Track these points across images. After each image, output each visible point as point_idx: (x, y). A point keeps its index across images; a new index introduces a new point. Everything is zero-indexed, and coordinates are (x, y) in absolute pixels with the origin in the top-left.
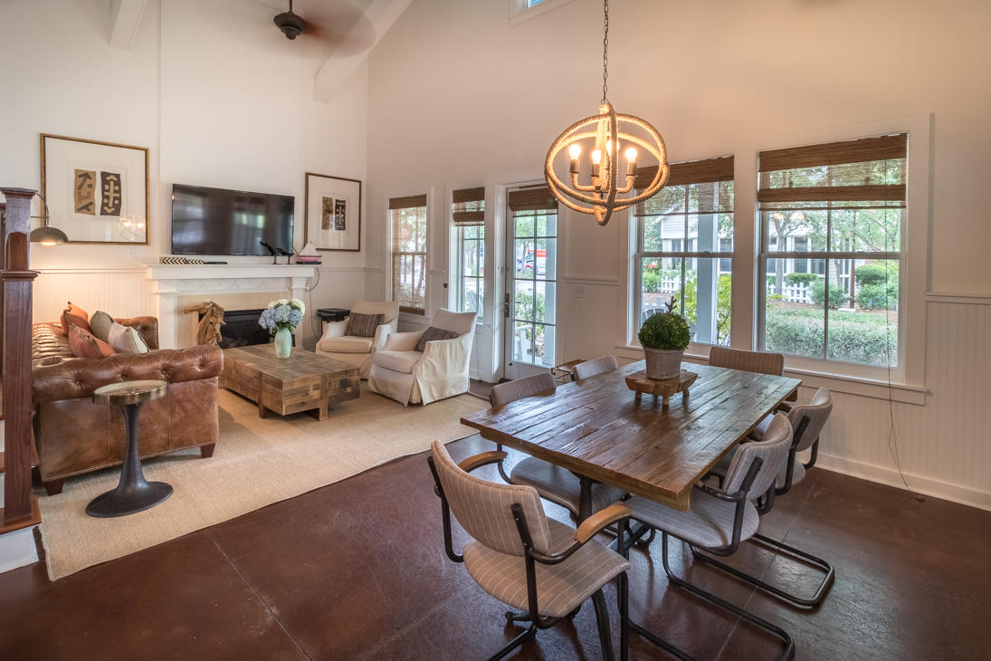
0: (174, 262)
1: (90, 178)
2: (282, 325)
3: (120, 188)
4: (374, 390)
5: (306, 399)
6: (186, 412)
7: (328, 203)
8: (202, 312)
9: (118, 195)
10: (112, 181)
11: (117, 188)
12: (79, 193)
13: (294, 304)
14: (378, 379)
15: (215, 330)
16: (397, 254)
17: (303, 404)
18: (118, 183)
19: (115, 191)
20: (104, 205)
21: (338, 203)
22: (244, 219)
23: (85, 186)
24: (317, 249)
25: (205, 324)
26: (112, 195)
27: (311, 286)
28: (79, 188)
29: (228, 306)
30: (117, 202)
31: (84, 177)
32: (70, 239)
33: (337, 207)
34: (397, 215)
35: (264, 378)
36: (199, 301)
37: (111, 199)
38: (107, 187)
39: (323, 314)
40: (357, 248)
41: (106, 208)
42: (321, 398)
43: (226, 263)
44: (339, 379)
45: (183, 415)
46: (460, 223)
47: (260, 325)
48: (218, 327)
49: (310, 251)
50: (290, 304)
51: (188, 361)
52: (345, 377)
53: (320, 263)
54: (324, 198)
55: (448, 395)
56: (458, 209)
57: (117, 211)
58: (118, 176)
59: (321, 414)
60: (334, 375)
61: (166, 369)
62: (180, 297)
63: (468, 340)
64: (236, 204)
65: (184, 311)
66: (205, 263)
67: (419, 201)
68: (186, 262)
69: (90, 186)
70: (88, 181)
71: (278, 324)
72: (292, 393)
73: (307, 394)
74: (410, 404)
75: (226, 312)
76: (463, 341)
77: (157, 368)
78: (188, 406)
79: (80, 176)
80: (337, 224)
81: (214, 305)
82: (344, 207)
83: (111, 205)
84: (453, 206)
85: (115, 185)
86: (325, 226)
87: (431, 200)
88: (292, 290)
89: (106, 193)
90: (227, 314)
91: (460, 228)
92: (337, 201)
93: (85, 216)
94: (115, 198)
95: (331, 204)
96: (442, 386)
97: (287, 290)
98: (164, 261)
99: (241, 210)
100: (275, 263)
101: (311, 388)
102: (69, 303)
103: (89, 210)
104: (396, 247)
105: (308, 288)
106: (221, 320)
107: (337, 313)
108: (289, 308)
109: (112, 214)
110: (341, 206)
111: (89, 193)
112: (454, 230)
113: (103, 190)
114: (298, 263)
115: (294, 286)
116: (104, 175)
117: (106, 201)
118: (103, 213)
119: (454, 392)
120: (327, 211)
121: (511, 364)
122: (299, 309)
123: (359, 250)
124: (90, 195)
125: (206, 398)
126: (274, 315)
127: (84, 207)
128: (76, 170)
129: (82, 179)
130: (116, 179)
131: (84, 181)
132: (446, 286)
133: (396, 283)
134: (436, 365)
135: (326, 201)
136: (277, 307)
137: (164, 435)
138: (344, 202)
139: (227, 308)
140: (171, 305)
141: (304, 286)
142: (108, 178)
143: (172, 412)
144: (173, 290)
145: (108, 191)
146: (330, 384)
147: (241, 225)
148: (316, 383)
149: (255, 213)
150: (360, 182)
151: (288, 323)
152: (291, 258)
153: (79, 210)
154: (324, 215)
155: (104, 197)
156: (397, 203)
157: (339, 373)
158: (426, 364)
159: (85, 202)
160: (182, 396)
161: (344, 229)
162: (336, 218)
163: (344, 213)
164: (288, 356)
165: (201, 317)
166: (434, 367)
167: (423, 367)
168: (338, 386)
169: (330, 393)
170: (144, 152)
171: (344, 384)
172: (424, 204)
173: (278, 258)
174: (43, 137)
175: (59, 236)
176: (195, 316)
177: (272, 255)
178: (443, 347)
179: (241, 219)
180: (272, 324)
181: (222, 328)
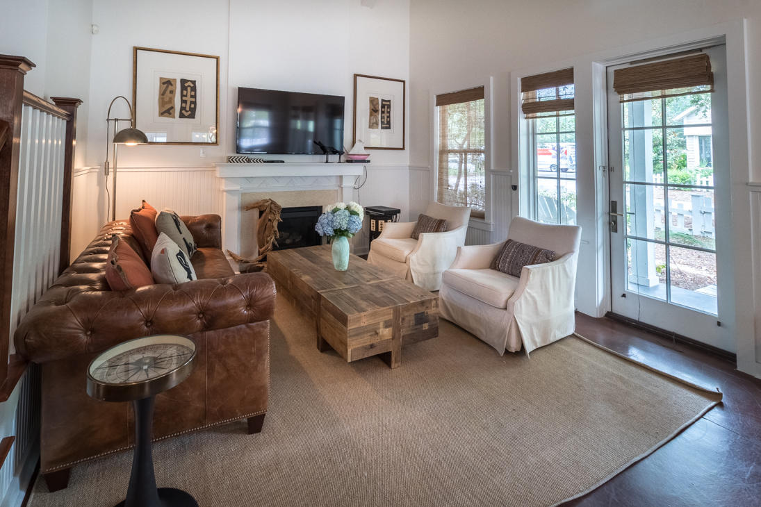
0: (238, 161)
1: (172, 85)
2: (340, 233)
3: (195, 93)
4: (445, 316)
5: (375, 340)
6: (228, 371)
7: (375, 103)
8: (262, 209)
9: (193, 100)
10: (189, 87)
11: (193, 93)
12: (163, 99)
13: (352, 208)
14: (451, 304)
15: (273, 227)
16: (444, 152)
17: (372, 346)
18: (194, 89)
19: (192, 96)
20: (182, 108)
21: (384, 103)
22: (299, 124)
23: (168, 92)
24: (365, 148)
25: (264, 220)
26: (189, 99)
27: (360, 184)
28: (163, 94)
29: (284, 203)
30: (193, 106)
31: (167, 83)
32: (149, 141)
33: (383, 106)
34: (443, 112)
35: (322, 302)
36: (260, 198)
37: (188, 103)
38: (185, 93)
39: (371, 212)
40: (402, 147)
41: (183, 112)
42: (393, 339)
43: (283, 162)
44: (412, 313)
45: (225, 374)
46: (530, 115)
47: (317, 232)
48: (275, 224)
49: (358, 150)
50: (348, 208)
51: (231, 300)
52: (421, 310)
53: (369, 161)
54: (370, 98)
55: (552, 339)
56: (528, 99)
57: (192, 116)
58: (194, 82)
59: (393, 359)
60: (408, 307)
61: (203, 311)
62: (243, 194)
63: (572, 262)
64: (293, 113)
65: (246, 208)
66: (265, 162)
67: (476, 93)
68: (249, 161)
69: (172, 92)
70: (170, 88)
71: (335, 231)
72: (359, 332)
73: (377, 334)
74: (507, 352)
75: (283, 209)
76: (566, 266)
77: (190, 312)
78: (231, 362)
79: (164, 83)
80: (382, 123)
81: (273, 202)
82: (389, 107)
83: (188, 109)
84: (522, 96)
85: (191, 90)
86: (372, 125)
87: (491, 91)
88: (342, 188)
89: (184, 98)
90: (285, 210)
91: (531, 120)
92: (383, 100)
93: (165, 119)
94: (191, 102)
95: (378, 103)
96: (545, 328)
97: (337, 188)
98: (230, 160)
99: (296, 117)
100: (327, 162)
101: (381, 325)
102: (144, 201)
103: (170, 114)
104: (444, 146)
105: (357, 186)
106: (278, 217)
107: (385, 212)
108: (347, 213)
109: (189, 117)
110: (386, 105)
111: (171, 98)
112: (523, 123)
113: (182, 95)
114: (348, 161)
115: (344, 184)
116: (183, 81)
117: (184, 105)
118: (182, 116)
119: (560, 336)
120: (374, 111)
121: (624, 295)
122: (358, 215)
123: (403, 149)
124: (171, 100)
125: (253, 350)
126: (332, 222)
127: (167, 111)
128: (161, 79)
129: (165, 86)
130: (192, 85)
131: (167, 87)
132: (515, 188)
133: (443, 183)
134: (538, 299)
135: (373, 101)
136: (334, 211)
137: (199, 405)
138: (389, 101)
139: (283, 206)
140: (236, 201)
141: (353, 185)
142: (186, 85)
143: (211, 372)
144: (237, 187)
145: (186, 96)
146: (403, 319)
147: (295, 130)
148: (387, 318)
149: (307, 119)
150: (404, 82)
151: (346, 230)
152: (342, 156)
153: (162, 114)
154: (371, 115)
155: (183, 101)
156: (444, 100)
157: (414, 305)
158: (526, 298)
159: (167, 107)
160: (223, 348)
161: (389, 128)
162: (382, 117)
163: (389, 112)
164: (346, 268)
165: (261, 213)
166: (535, 302)
167: (523, 302)
168: (413, 322)
169: (404, 332)
170: (215, 60)
171: (421, 319)
172: (482, 97)
173: (330, 156)
174: (136, 49)
175: (141, 137)
176: (256, 213)
177: (324, 154)
178: (544, 273)
179: (296, 124)
180: (330, 231)
181: (280, 225)
